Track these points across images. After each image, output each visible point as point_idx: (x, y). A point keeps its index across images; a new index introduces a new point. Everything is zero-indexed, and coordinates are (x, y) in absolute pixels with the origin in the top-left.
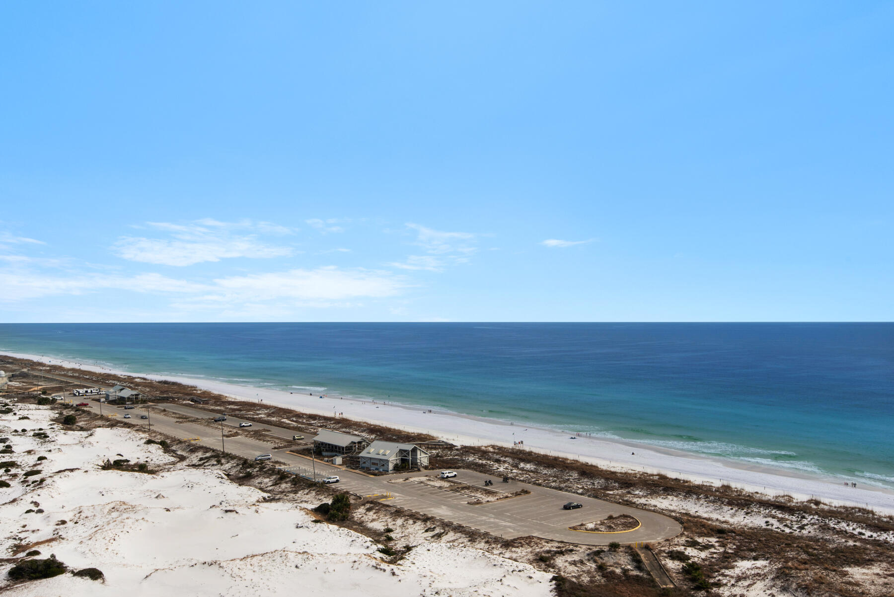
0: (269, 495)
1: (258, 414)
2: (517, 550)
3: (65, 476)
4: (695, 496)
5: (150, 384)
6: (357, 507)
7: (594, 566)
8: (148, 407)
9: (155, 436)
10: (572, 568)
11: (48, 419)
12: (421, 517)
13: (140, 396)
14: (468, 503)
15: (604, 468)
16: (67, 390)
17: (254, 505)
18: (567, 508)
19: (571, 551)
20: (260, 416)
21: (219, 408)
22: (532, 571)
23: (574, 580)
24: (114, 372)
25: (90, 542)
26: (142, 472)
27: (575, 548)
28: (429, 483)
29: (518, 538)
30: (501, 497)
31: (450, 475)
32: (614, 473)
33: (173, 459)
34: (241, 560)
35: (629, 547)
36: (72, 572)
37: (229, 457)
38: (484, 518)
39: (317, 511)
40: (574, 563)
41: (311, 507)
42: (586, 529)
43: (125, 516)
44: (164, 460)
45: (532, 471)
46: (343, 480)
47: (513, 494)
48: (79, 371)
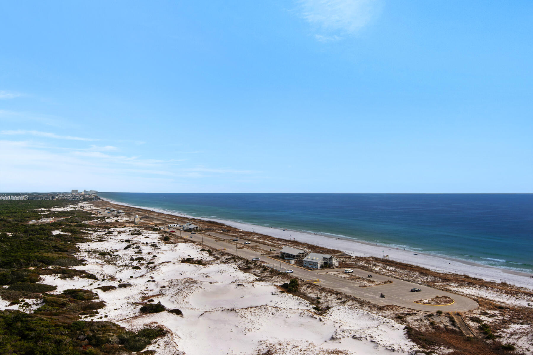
0: (259, 278)
1: (253, 238)
2: (386, 312)
3: (165, 265)
4: (486, 288)
5: (203, 222)
6: (302, 286)
7: (428, 322)
8: (202, 233)
9: (205, 247)
10: (416, 323)
11: (157, 238)
12: (335, 292)
13: (198, 228)
14: (359, 286)
15: (433, 271)
16: (165, 225)
17: (252, 282)
18: (412, 291)
19: (415, 314)
20: (254, 239)
21: (235, 234)
22: (394, 323)
23: (417, 329)
24: (186, 216)
25: (176, 297)
26: (199, 264)
27: (417, 313)
28: (338, 275)
29: (386, 306)
30: (377, 284)
31: (349, 271)
32: (439, 273)
33: (213, 259)
34: (246, 309)
35: (448, 314)
36: (168, 310)
37: (240, 258)
38: (368, 294)
39: (282, 287)
40: (417, 320)
41: (279, 284)
42: (424, 303)
43: (192, 285)
44: (209, 259)
45: (393, 271)
46: (295, 272)
47: (383, 282)
48: (171, 215)
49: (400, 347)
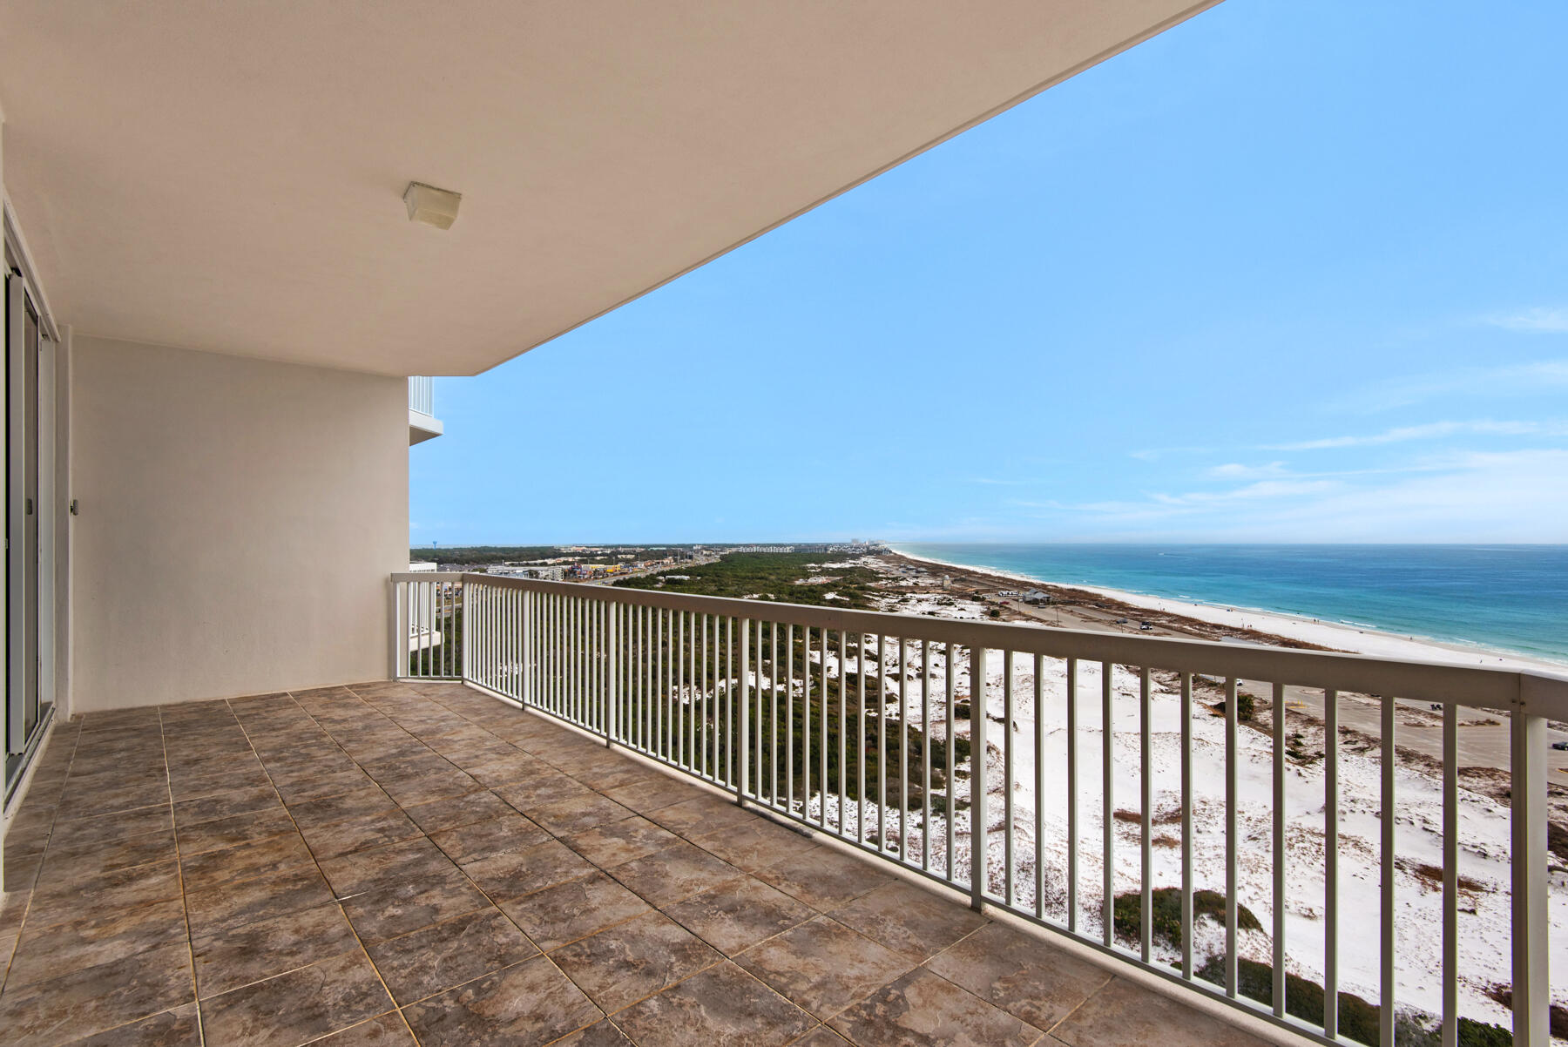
0: (1166, 688)
1: (1159, 620)
2: (1472, 779)
5: (1061, 591)
6: (1261, 710)
8: (1057, 608)
10: (1557, 813)
11: (979, 611)
13: (1051, 599)
14: (1405, 724)
16: (993, 592)
18: (1557, 747)
19: (1560, 794)
20: (1161, 621)
21: (1121, 613)
22: (1492, 805)
23: (1560, 826)
24: (1030, 580)
28: (1353, 698)
29: (1474, 768)
38: (1426, 741)
39: (1216, 707)
41: (1209, 703)
47: (1472, 722)
48: (1004, 578)
49: (1504, 853)
